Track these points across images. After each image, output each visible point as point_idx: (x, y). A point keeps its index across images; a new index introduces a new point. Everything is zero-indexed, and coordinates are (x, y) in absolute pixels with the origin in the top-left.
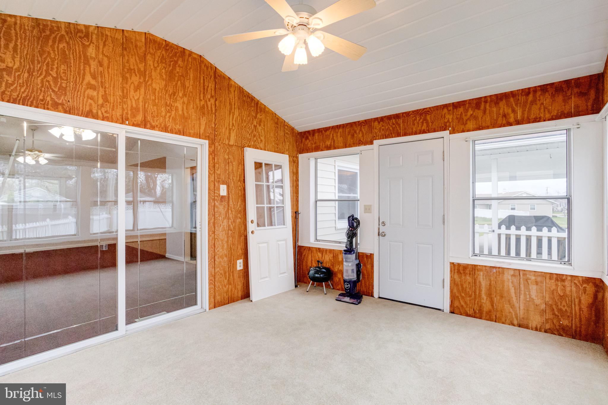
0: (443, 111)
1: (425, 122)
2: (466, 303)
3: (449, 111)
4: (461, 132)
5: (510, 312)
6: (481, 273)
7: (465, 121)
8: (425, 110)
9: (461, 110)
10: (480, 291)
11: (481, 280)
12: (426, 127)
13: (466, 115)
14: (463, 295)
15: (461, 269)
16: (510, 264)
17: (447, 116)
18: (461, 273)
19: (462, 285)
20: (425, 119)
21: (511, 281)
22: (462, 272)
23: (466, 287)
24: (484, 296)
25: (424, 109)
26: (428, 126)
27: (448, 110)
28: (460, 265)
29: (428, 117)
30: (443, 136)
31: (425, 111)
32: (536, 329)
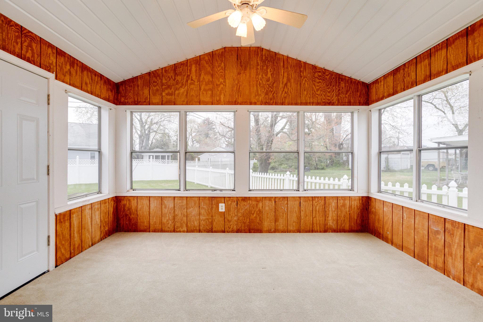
0: (48, 49)
1: (30, 50)
2: (65, 249)
3: (53, 53)
4: (62, 82)
5: (88, 238)
6: (74, 215)
7: (65, 72)
8: (30, 34)
9: (62, 59)
10: (74, 231)
11: (75, 221)
12: (31, 55)
13: (66, 68)
14: (63, 242)
15: (62, 217)
16: (89, 200)
17: (52, 58)
18: (61, 222)
19: (62, 233)
20: (30, 45)
21: (88, 214)
22: (62, 220)
23: (65, 234)
24: (76, 235)
25: (29, 32)
26: (33, 56)
27: (52, 51)
28: (61, 214)
29: (34, 45)
30: (48, 77)
31: (30, 36)
32: (98, 242)
